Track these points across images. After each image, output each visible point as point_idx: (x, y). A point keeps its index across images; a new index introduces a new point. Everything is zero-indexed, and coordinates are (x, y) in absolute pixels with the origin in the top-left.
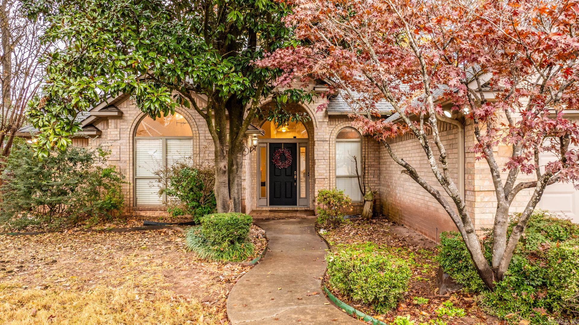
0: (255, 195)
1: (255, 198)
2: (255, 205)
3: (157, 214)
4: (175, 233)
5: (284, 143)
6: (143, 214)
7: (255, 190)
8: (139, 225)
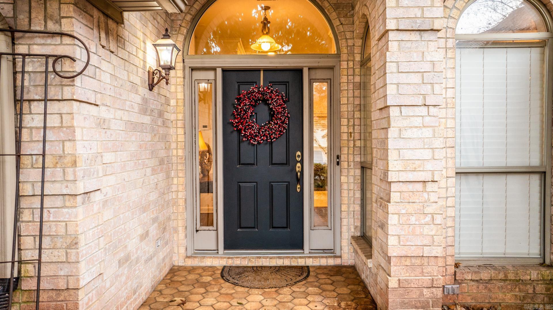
0: (181, 223)
1: (181, 230)
2: (182, 250)
5: (267, 70)
7: (181, 209)
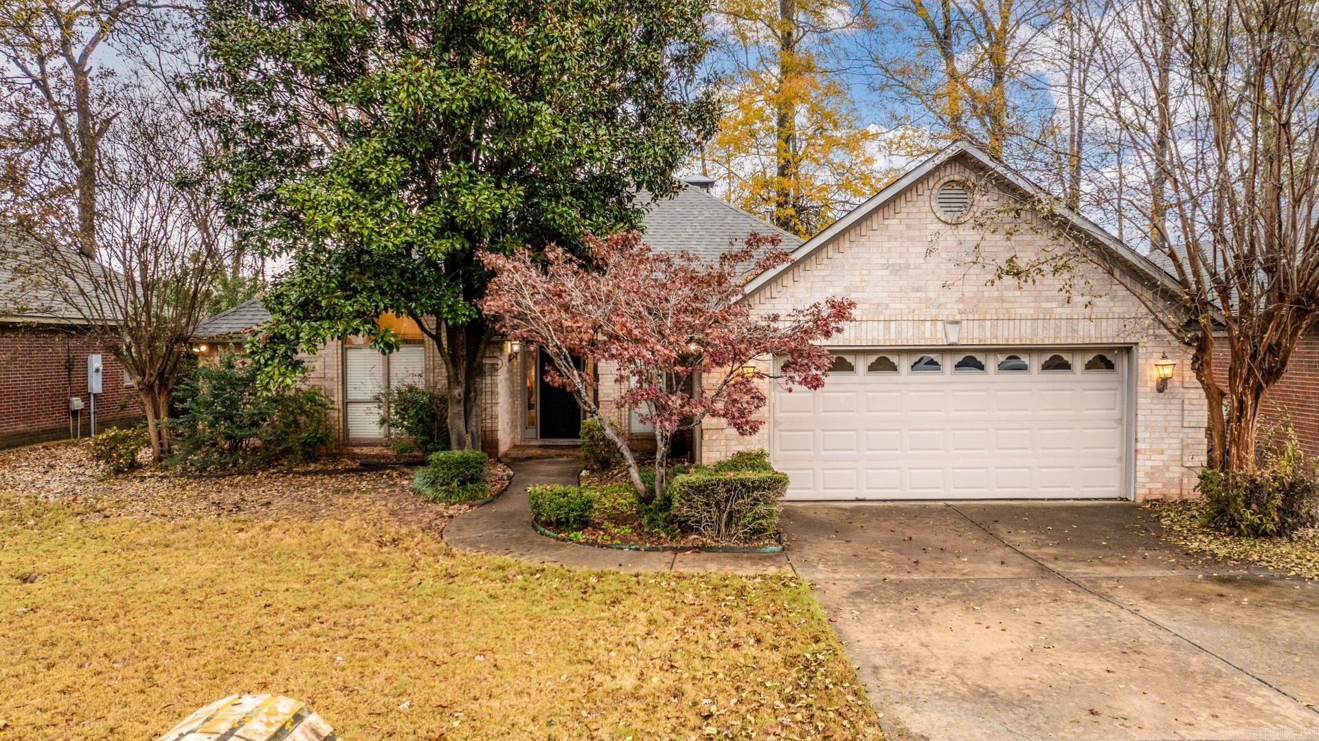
2: (518, 438)
3: (376, 451)
4: (401, 475)
6: (357, 450)
8: (354, 465)
